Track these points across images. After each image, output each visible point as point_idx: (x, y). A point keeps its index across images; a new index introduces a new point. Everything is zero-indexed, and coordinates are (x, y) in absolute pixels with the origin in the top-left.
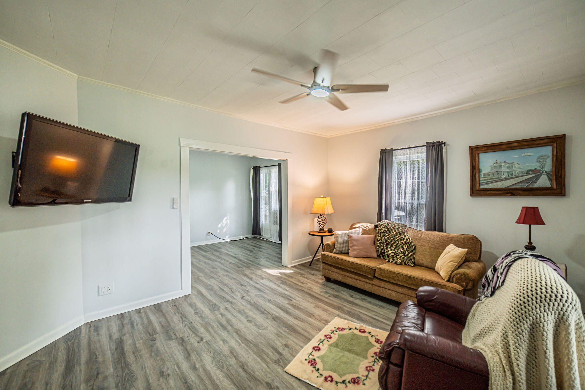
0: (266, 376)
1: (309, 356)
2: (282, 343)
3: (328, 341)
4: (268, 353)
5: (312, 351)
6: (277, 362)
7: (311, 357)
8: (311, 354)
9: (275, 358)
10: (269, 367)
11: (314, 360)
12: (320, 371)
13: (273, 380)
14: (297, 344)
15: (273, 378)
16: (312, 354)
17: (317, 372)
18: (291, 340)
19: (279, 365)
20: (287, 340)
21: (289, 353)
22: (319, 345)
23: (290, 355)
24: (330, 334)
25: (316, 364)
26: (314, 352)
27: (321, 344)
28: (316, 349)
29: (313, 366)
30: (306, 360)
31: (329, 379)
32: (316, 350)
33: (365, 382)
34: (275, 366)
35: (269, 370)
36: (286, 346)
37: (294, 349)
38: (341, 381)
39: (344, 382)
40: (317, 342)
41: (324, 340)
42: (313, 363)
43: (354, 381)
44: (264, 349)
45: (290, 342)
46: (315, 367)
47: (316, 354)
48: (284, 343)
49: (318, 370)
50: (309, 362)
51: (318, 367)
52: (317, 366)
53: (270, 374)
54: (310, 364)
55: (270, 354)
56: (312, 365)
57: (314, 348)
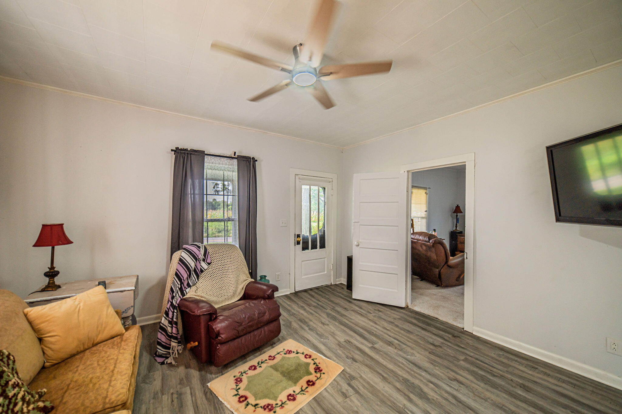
0: (358, 367)
1: (320, 376)
2: (351, 401)
3: (294, 392)
4: (364, 389)
5: (316, 380)
6: (352, 378)
7: (318, 375)
8: (318, 379)
9: (355, 382)
10: (359, 374)
11: (315, 372)
12: (313, 362)
13: (352, 363)
14: (332, 396)
15: (353, 365)
16: (316, 378)
17: (316, 362)
18: (339, 403)
19: (349, 374)
20: (345, 404)
21: (340, 385)
22: (307, 388)
23: (340, 382)
24: (288, 402)
25: (315, 368)
26: (314, 380)
27: (303, 389)
28: (312, 383)
29: (318, 366)
30: (324, 373)
31: (307, 357)
32: (312, 381)
33: (282, 350)
34: (353, 374)
35: (358, 371)
36: (345, 395)
37: (336, 390)
38: (299, 354)
39: (297, 353)
40: (307, 391)
41: (298, 394)
42: (318, 369)
43: (289, 352)
44: (370, 395)
45: (340, 399)
46: (317, 365)
47: (312, 378)
48: (347, 399)
49: (314, 364)
50: (321, 371)
51: (313, 365)
52: (315, 366)
53: (356, 368)
54: (321, 369)
55: (361, 388)
56: (319, 368)
57: (314, 384)
